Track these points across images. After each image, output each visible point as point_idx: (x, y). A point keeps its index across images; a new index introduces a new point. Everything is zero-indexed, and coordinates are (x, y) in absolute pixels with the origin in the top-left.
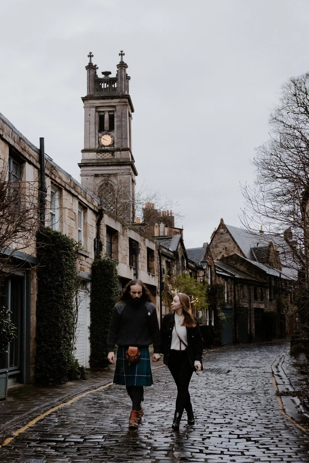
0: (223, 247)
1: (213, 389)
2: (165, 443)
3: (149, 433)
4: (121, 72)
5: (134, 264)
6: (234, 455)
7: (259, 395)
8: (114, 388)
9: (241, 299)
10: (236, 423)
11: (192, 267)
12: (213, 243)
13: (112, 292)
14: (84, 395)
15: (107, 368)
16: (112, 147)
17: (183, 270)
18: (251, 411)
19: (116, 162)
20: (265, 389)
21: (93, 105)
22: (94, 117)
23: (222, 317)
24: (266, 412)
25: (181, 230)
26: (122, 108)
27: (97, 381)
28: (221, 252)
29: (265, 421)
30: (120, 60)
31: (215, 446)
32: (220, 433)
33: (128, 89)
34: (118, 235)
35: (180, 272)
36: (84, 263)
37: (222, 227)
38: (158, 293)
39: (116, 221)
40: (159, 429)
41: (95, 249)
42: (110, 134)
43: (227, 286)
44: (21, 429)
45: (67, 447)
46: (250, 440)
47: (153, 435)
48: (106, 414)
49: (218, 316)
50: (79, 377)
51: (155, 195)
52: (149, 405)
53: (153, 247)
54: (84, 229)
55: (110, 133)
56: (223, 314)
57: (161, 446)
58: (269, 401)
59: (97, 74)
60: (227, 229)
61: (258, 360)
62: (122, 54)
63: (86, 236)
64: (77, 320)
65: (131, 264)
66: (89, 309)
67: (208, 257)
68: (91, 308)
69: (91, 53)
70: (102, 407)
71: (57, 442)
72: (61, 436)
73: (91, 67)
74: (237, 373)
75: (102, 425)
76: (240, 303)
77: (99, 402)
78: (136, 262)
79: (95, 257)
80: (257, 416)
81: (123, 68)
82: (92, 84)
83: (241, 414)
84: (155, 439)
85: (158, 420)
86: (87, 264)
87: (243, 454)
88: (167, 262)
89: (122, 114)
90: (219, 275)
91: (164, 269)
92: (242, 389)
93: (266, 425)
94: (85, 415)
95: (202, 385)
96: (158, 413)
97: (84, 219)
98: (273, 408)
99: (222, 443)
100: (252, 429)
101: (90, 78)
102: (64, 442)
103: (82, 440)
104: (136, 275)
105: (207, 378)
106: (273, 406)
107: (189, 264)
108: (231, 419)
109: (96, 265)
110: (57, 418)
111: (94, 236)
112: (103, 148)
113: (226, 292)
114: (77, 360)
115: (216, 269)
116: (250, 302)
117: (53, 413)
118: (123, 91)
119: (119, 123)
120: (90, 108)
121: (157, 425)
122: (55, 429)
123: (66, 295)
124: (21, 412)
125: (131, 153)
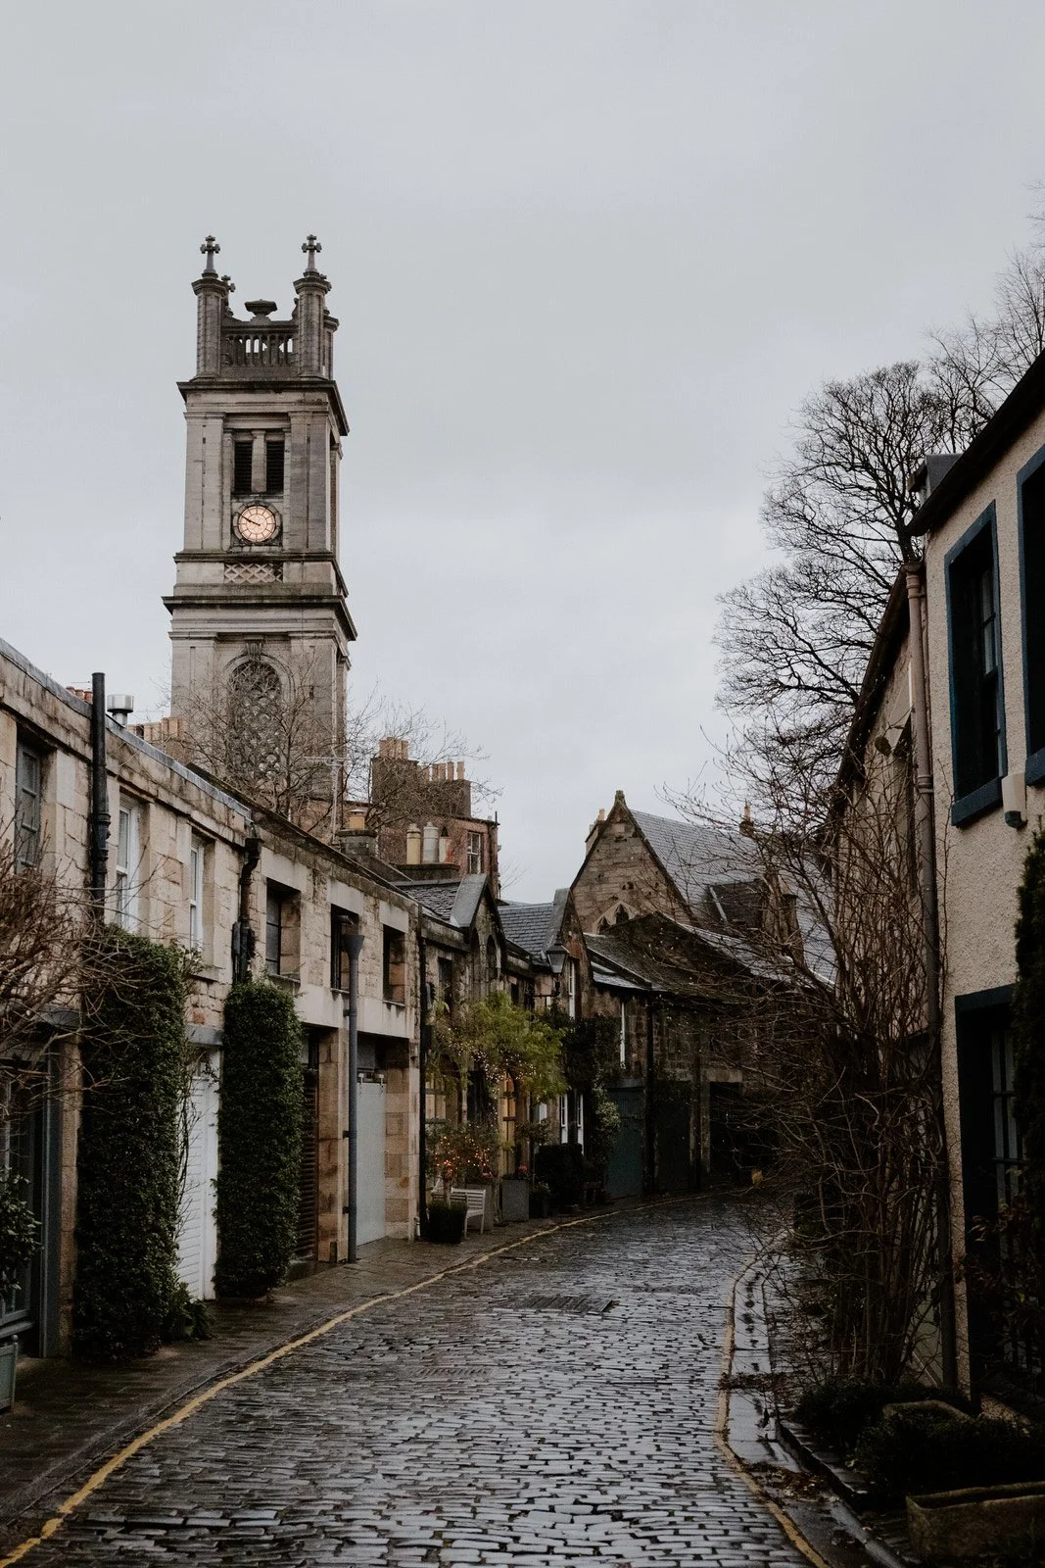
0: (621, 880)
1: (556, 1369)
2: (422, 1528)
3: (385, 1503)
4: (308, 305)
5: (345, 978)
6: (577, 1555)
7: (674, 1386)
8: (290, 1368)
9: (671, 1056)
10: (597, 1472)
11: (519, 967)
12: (592, 870)
13: (281, 1081)
14: (211, 1393)
15: (265, 1297)
16: (273, 548)
17: (491, 979)
18: (640, 1437)
19: (288, 597)
20: (697, 1365)
21: (216, 408)
22: (219, 447)
23: (607, 1115)
24: (678, 1439)
25: (492, 826)
26: (308, 421)
27: (240, 1345)
28: (615, 898)
29: (667, 1468)
30: (304, 267)
31: (537, 1535)
32: (552, 1501)
33: (330, 359)
34: (299, 903)
35: (482, 987)
36: (204, 1000)
37: (619, 819)
38: (413, 1058)
39: (294, 862)
40: (410, 1492)
41: (234, 954)
42: (270, 504)
43: (627, 1019)
44: (76, 1495)
45: (192, 1539)
46: (621, 1519)
47: (394, 1507)
48: (276, 1453)
49: (598, 1112)
50: (189, 1331)
51: (410, 723)
52: (385, 1423)
53: (401, 922)
54: (204, 903)
55: (268, 500)
56: (612, 1106)
57: (411, 1536)
58: (696, 1406)
59: (232, 306)
60: (633, 821)
61: (704, 1260)
62: (312, 248)
63: (209, 920)
64: (184, 1171)
65: (335, 982)
66: (216, 1128)
67: (570, 933)
68: (221, 1125)
69: (213, 240)
70: (262, 1430)
71: (167, 1527)
72: (174, 1513)
73: (211, 286)
74: (632, 1310)
75: (270, 1482)
76: (668, 1070)
77: (255, 1414)
78: (351, 973)
79: (234, 979)
80: (653, 1451)
81: (316, 293)
82: (213, 342)
83: (614, 1448)
84: (399, 1519)
85: (407, 1468)
86: (211, 1001)
87: (597, 1551)
88: (441, 961)
89: (309, 440)
90: (603, 988)
91: (432, 986)
92: (634, 1368)
93: (669, 1477)
94: (223, 1454)
95: (529, 1354)
96: (406, 1447)
97: (205, 872)
98: (701, 1427)
99: (553, 1527)
100: (632, 1488)
101: (209, 321)
102: (184, 1527)
103: (226, 1523)
104: (350, 1013)
105: (547, 1332)
106: (701, 1423)
107: (511, 959)
108: (587, 1462)
109: (239, 1002)
110: (156, 1466)
111: (232, 916)
112: (246, 549)
113: (623, 1037)
114: (184, 1285)
115: (593, 964)
116: (697, 1067)
117: (143, 1452)
118: (315, 368)
119: (298, 471)
120: (206, 418)
121: (404, 1482)
122: (157, 1494)
123: (160, 1112)
124: (62, 1449)
125: (336, 568)
